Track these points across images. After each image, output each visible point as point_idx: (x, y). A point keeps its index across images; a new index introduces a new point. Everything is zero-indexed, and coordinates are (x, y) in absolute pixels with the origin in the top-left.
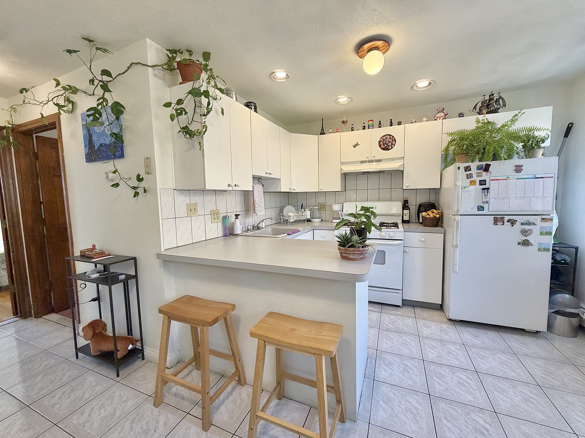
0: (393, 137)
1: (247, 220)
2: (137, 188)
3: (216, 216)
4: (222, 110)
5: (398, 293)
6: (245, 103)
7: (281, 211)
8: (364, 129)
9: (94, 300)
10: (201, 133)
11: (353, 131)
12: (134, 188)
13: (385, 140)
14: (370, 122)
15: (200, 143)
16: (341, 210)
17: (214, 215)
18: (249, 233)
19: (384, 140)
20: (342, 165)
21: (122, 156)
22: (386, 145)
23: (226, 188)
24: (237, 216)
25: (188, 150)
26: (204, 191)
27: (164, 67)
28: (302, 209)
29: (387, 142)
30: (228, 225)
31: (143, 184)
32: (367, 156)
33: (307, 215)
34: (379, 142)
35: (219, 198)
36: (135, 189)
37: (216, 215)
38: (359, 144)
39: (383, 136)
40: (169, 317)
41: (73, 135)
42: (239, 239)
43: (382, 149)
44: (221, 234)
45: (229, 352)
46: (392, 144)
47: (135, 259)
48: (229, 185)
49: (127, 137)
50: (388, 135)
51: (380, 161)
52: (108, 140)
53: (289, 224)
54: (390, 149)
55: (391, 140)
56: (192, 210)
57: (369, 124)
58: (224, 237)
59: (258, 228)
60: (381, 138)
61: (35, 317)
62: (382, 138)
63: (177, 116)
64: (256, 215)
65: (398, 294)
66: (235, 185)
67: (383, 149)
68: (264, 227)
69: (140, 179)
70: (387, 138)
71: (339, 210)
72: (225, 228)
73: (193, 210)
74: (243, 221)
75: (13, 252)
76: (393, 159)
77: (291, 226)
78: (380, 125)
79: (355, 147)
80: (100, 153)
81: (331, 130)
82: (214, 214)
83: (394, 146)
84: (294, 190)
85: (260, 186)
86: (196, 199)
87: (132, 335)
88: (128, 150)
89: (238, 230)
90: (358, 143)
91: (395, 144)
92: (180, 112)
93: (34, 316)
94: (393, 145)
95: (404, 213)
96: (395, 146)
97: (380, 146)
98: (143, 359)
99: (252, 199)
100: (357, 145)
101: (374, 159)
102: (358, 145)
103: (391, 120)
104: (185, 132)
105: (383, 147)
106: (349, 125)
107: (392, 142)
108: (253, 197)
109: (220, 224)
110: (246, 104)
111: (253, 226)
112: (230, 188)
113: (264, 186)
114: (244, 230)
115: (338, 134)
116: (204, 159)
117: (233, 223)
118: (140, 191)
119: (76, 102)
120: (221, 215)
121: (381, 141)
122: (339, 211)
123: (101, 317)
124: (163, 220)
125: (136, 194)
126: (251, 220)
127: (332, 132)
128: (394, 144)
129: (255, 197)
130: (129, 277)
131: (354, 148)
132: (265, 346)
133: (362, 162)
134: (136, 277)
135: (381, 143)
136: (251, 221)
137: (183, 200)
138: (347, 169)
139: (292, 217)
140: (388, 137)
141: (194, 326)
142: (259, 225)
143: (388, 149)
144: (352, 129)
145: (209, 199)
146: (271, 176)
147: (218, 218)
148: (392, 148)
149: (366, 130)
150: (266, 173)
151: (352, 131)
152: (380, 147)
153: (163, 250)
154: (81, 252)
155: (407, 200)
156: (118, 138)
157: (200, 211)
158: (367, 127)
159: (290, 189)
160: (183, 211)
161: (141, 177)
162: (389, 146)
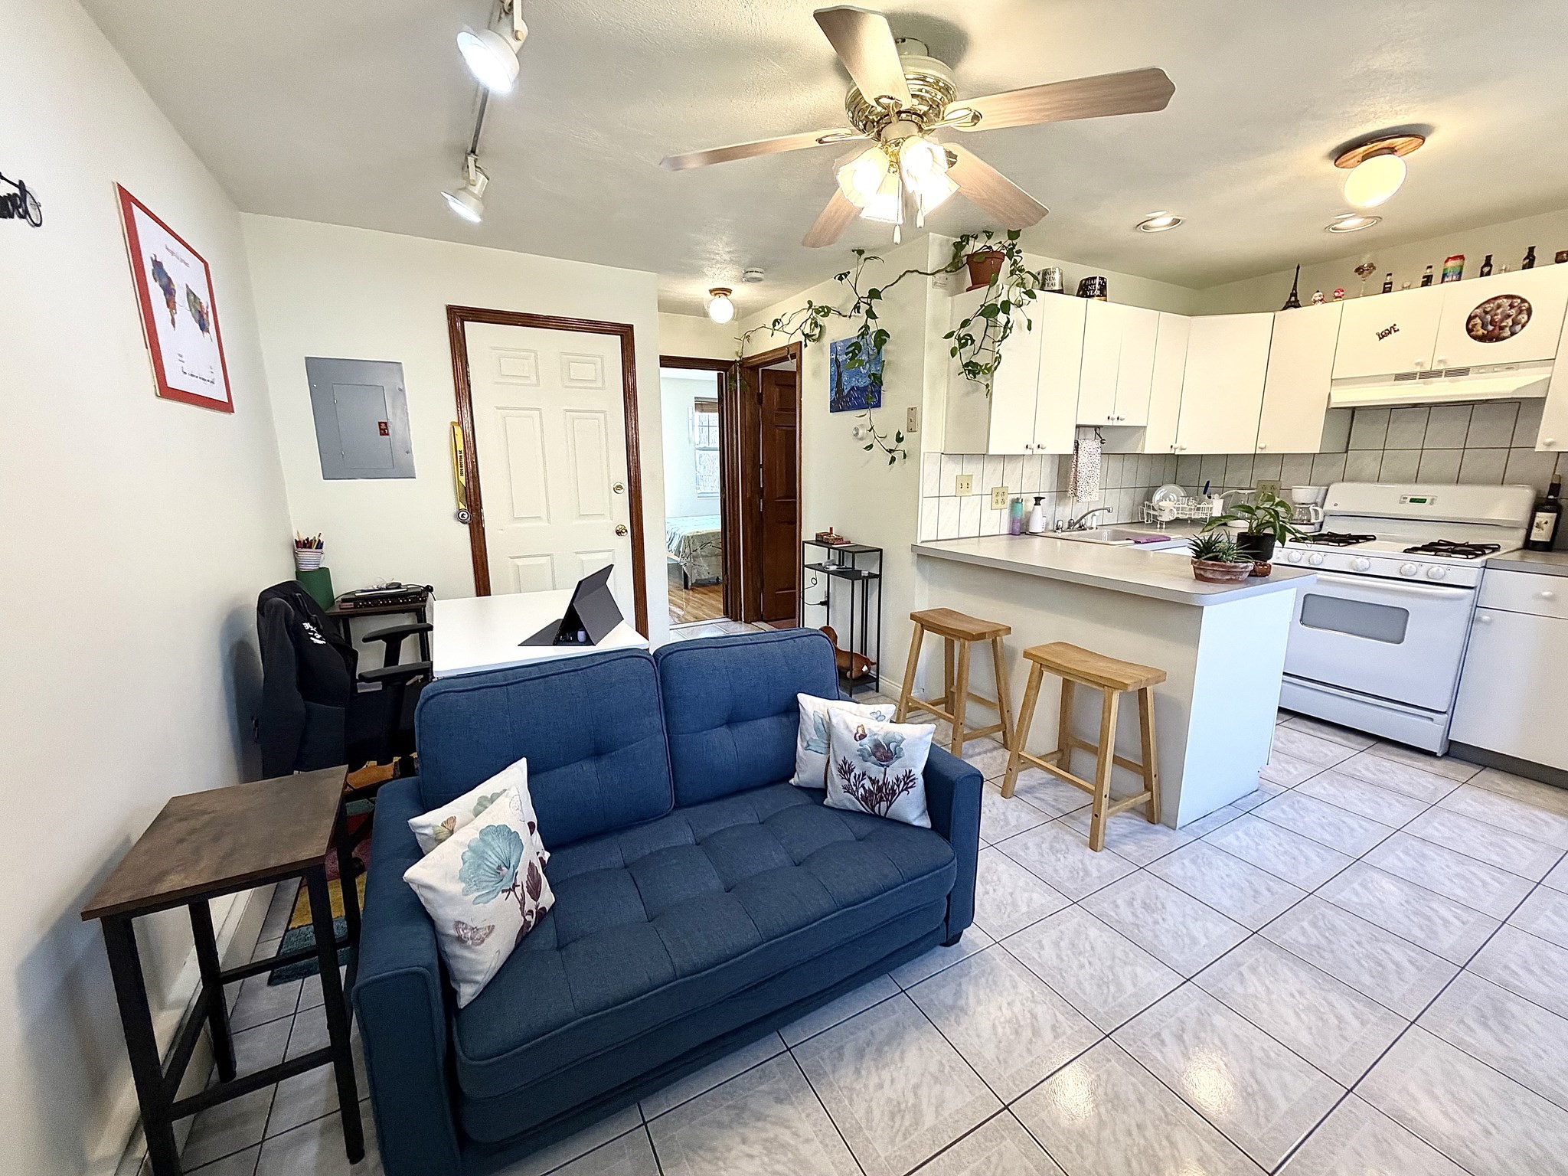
0: (1524, 301)
1: (1060, 509)
2: (894, 451)
3: (1000, 498)
4: (1030, 322)
5: (1432, 720)
6: (1082, 281)
7: (1149, 496)
8: (1427, 285)
9: (822, 603)
10: (990, 370)
11: (1390, 291)
12: (890, 451)
13: (1493, 313)
14: (1451, 263)
15: (987, 386)
16: (1319, 500)
17: (997, 495)
18: (1059, 534)
19: (1486, 313)
20: (1335, 385)
21: (878, 405)
22: (1490, 328)
23: (1022, 451)
24: (1038, 500)
25: (968, 394)
26: (984, 456)
27: (948, 269)
28: (1205, 493)
29: (1498, 318)
30: (1019, 515)
31: (902, 446)
32: (1419, 360)
33: (1214, 508)
34: (1470, 319)
35: (1009, 467)
36: (890, 453)
37: (1000, 496)
38: (1396, 328)
39: (1488, 302)
40: (922, 625)
41: (816, 373)
42: (1038, 541)
43: (1475, 338)
44: (1005, 530)
45: (995, 700)
46: (1515, 323)
47: (881, 550)
48: (1027, 447)
49: (887, 378)
50: (1507, 297)
51: (1464, 371)
52: (864, 382)
53: (1158, 526)
54: (1504, 338)
55: (1513, 312)
56: (964, 484)
57: (1445, 270)
58: (1011, 536)
59: (1080, 527)
60: (1477, 308)
61: (745, 622)
62: (1483, 306)
63: (960, 348)
64: (1078, 501)
65: (1430, 722)
66: (1039, 446)
67: (1481, 339)
68: (1094, 526)
69: (899, 439)
70: (1499, 306)
71: (1312, 501)
72: (1013, 521)
73: (965, 486)
74: (1050, 511)
75: (730, 531)
76: (1509, 367)
77: (1164, 530)
78: (1486, 269)
79: (1383, 336)
80: (850, 399)
81: (1317, 296)
82: (999, 493)
83: (1523, 327)
84: (1182, 449)
85: (1096, 444)
86: (972, 468)
87: (866, 654)
88: (886, 397)
89: (1037, 526)
90: (1395, 325)
91: (1527, 322)
92: (965, 341)
93: (743, 620)
94: (1520, 326)
95: (1537, 520)
96: (1525, 328)
97: (1469, 331)
98: (877, 691)
99: (1073, 469)
100: (1390, 332)
101: (1441, 367)
102: (1395, 331)
103: (1531, 249)
104: (969, 370)
105: (1481, 332)
106: (1378, 278)
107: (1517, 316)
108: (1076, 466)
109: (1006, 513)
110: (1084, 282)
111: (1069, 522)
112: (1029, 452)
113: (1103, 443)
114: (1050, 527)
115: (1337, 305)
116: (990, 408)
117: (1030, 513)
118: (898, 455)
119: (824, 326)
120: (1011, 497)
121: (1476, 316)
122: (1312, 504)
123: (828, 624)
124: (924, 499)
125: (893, 460)
126: (1068, 510)
127: (1321, 301)
128: (1523, 321)
129: (1079, 465)
130: (872, 576)
131: (1380, 339)
132: (1041, 673)
133: (1399, 377)
134: (879, 576)
135: (1478, 320)
136: (1068, 512)
137: (952, 469)
138: (1348, 396)
139: (1167, 511)
140: (1506, 302)
141: (949, 638)
142: (1083, 520)
143: (1499, 339)
144: (1384, 288)
145: (993, 470)
146: (1120, 423)
147: (1003, 502)
148: (1513, 334)
149: (1434, 288)
150: (1109, 418)
151: (1384, 292)
152: (1469, 334)
153: (919, 541)
154: (817, 535)
155: (1556, 484)
156: (877, 381)
157: (976, 489)
158: (1437, 277)
159: (1172, 447)
160: (949, 487)
161: (901, 436)
162: (1502, 328)
